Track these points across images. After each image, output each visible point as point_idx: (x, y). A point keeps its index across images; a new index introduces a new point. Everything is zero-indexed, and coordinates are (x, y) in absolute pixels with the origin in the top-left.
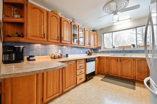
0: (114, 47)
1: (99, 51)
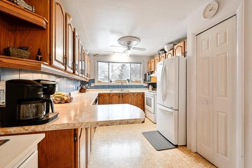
0: (111, 81)
1: (92, 85)
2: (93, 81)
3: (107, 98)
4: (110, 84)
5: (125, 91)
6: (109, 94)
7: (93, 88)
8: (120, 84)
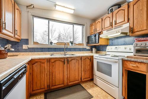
0: (51, 43)
1: (25, 47)
2: (26, 41)
3: (46, 65)
4: (50, 46)
5: (69, 54)
6: (49, 60)
7: (26, 51)
8: (63, 46)
